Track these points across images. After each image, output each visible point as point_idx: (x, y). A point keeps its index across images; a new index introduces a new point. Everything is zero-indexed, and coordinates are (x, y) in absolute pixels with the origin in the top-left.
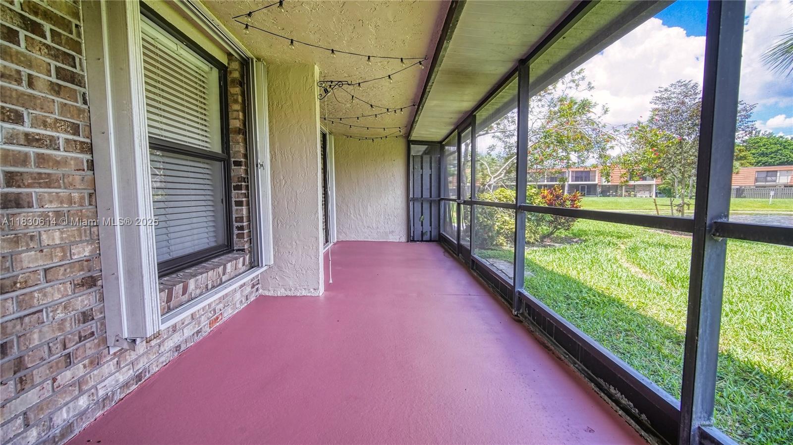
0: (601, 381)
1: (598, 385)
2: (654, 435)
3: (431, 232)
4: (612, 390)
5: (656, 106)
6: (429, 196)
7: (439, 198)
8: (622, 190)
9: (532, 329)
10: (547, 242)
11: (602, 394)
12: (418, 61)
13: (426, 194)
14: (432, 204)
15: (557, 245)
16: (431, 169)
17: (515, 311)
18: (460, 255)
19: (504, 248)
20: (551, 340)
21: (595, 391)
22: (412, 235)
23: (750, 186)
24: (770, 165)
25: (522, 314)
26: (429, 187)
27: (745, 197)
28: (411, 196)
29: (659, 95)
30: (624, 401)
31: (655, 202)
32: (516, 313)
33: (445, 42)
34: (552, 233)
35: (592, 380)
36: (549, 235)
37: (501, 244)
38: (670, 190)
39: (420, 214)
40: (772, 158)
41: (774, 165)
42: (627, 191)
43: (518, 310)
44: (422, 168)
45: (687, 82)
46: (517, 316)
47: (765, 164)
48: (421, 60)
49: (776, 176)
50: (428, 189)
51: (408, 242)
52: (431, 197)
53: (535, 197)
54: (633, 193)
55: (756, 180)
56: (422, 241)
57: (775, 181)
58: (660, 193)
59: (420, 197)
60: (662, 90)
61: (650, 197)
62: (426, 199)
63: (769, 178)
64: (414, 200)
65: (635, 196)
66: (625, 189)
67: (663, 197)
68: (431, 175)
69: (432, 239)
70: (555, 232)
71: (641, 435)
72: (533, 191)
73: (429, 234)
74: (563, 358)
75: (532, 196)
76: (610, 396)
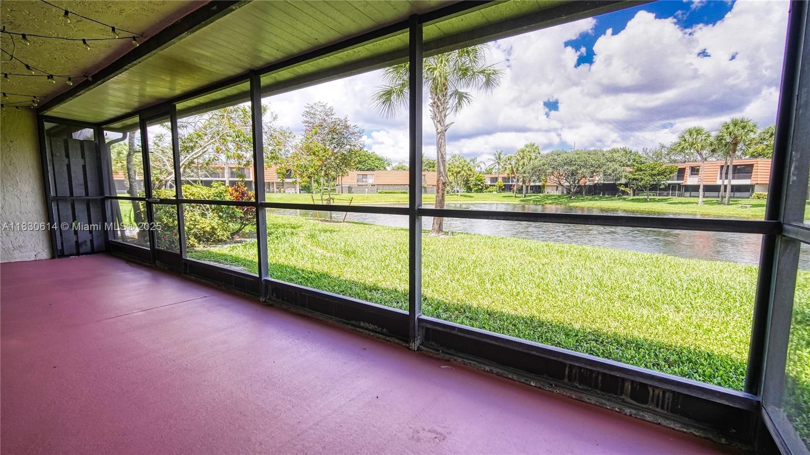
0: (353, 322)
1: (353, 325)
2: (393, 337)
3: (92, 241)
4: (362, 324)
5: (307, 119)
6: (84, 195)
7: (101, 197)
8: (273, 187)
9: (285, 308)
10: (237, 238)
11: (358, 329)
12: (132, 35)
13: (79, 191)
14: (91, 205)
15: (248, 240)
16: (83, 157)
17: (263, 298)
18: (157, 262)
19: (197, 249)
20: (306, 310)
21: (352, 330)
22: (59, 247)
23: (355, 185)
24: (363, 170)
25: (270, 299)
26: (82, 182)
27: (353, 193)
28: (52, 194)
29: (308, 110)
30: (371, 327)
31: (312, 198)
32: (264, 300)
33: (186, 33)
34: (240, 229)
35: (348, 324)
36: (237, 232)
37: (193, 246)
38: (309, 187)
39: (71, 217)
40: (363, 165)
41: (365, 171)
42: (277, 188)
43: (266, 297)
44: (68, 156)
45: (324, 104)
46: (265, 302)
47: (361, 170)
48: (135, 35)
49: (367, 178)
50: (81, 185)
51: (53, 257)
52: (87, 194)
53: (225, 194)
54: (282, 189)
55: (358, 181)
56: (78, 254)
57: (367, 182)
58: (302, 190)
59: (69, 195)
60: (309, 106)
61: (296, 193)
62: (80, 199)
63: (364, 180)
64: (57, 201)
65: (284, 192)
66: (276, 186)
67: (305, 193)
68: (84, 167)
69: (95, 249)
70: (243, 228)
71: (387, 340)
72: (222, 189)
73: (89, 243)
74: (322, 318)
75: (222, 193)
76: (363, 328)
